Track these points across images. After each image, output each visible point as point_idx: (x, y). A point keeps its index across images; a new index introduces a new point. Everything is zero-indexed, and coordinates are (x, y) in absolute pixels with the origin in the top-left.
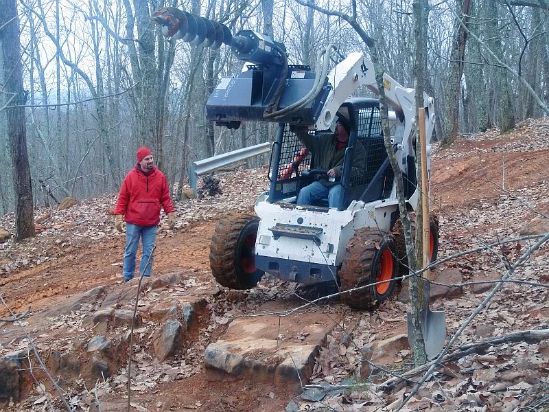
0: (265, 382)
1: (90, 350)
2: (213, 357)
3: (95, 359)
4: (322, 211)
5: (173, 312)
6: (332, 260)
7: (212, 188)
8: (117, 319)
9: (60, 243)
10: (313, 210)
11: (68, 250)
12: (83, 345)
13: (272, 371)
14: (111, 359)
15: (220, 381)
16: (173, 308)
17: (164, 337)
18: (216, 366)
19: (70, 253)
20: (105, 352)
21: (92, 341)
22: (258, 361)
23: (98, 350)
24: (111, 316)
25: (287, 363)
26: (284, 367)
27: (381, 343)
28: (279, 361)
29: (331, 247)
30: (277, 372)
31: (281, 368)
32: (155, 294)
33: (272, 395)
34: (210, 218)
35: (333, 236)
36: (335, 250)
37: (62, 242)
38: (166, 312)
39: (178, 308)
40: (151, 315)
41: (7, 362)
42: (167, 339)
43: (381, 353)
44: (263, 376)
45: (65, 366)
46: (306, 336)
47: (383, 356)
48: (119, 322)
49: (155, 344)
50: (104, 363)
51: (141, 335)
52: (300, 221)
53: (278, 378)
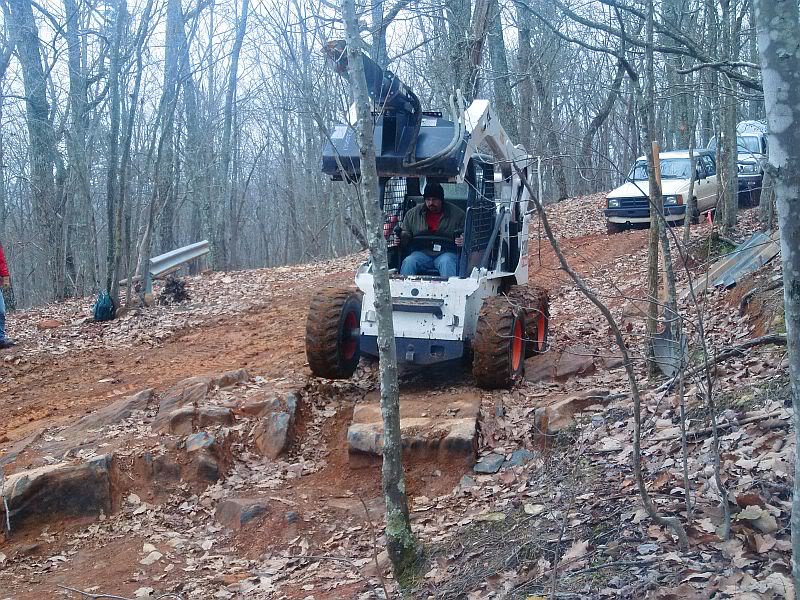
0: (427, 460)
1: (191, 448)
2: (359, 440)
3: (201, 458)
4: (441, 280)
5: (274, 403)
6: (458, 334)
7: (177, 291)
8: (204, 417)
9: (13, 361)
10: (429, 279)
11: (25, 368)
12: (180, 444)
13: (435, 446)
14: (217, 458)
15: (368, 467)
16: (273, 400)
17: (271, 431)
18: (363, 449)
19: (30, 372)
20: (212, 449)
21: (189, 439)
22: (417, 438)
23: (203, 447)
24: (194, 415)
25: (453, 434)
26: (451, 440)
27: (554, 407)
28: (444, 433)
29: (456, 318)
30: (441, 446)
31: (446, 442)
32: (226, 393)
33: (438, 473)
34: (197, 326)
35: (456, 307)
36: (461, 323)
37: (16, 358)
38: (264, 405)
39: (280, 399)
40: (243, 410)
41: (93, 468)
42: (276, 434)
43: (557, 415)
44: (423, 454)
45: (160, 471)
46: (456, 412)
47: (561, 418)
48: (207, 420)
49: (259, 441)
50: (212, 461)
51: (241, 433)
52: (415, 292)
53: (443, 454)
